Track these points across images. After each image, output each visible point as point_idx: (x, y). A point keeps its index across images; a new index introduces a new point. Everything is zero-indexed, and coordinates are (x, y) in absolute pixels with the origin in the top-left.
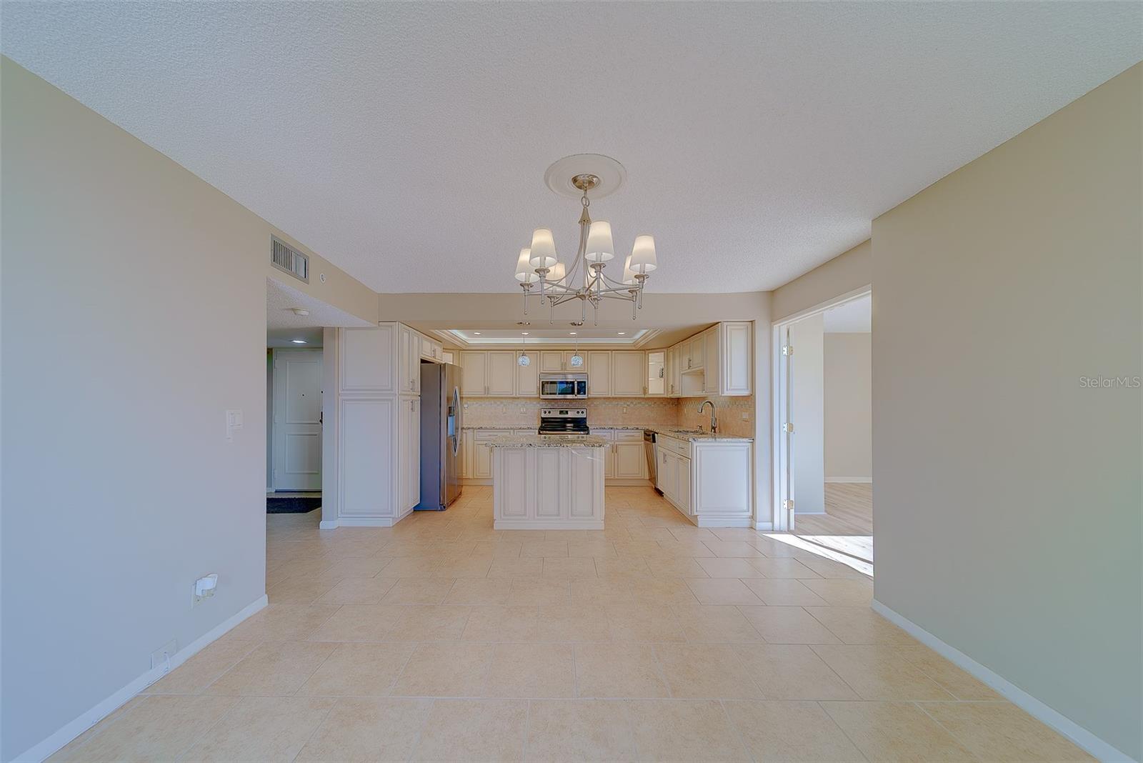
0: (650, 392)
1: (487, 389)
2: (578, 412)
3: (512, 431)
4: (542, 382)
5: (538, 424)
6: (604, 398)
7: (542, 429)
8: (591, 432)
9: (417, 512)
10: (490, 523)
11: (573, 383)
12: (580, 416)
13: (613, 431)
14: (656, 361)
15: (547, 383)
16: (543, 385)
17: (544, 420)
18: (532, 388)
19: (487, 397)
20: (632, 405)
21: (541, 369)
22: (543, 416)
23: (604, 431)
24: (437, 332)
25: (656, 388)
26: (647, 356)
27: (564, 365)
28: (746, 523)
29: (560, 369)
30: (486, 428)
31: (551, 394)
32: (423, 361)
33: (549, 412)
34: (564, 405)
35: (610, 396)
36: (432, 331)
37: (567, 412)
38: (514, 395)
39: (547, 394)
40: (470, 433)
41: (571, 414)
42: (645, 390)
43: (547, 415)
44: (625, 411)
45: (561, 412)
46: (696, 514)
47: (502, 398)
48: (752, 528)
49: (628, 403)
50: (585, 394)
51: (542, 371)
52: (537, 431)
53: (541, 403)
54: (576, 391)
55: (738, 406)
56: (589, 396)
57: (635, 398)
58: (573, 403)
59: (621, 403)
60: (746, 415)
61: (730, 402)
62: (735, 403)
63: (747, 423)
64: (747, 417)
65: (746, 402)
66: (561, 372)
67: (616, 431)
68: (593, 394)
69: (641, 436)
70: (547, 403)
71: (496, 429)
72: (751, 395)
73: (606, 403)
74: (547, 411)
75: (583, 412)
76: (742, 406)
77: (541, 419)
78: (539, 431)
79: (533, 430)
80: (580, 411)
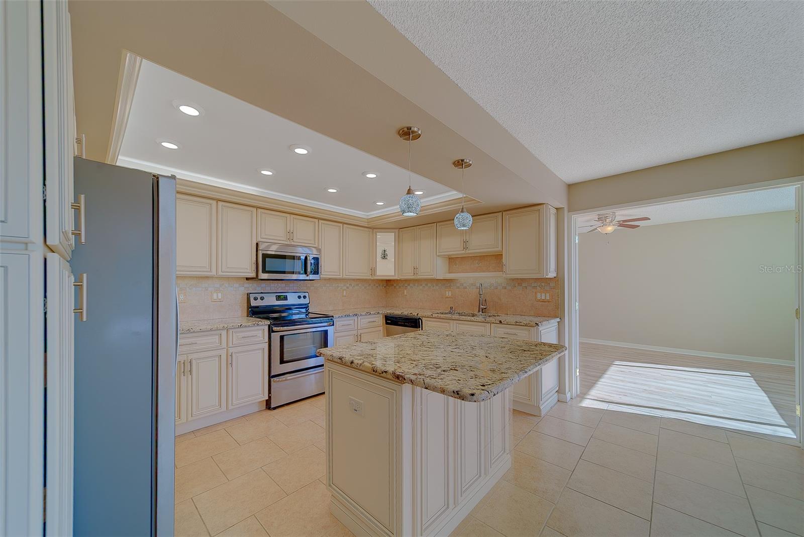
0: (378, 274)
2: (299, 297)
3: (224, 333)
4: (260, 254)
8: (335, 321)
12: (303, 301)
13: (356, 318)
15: (269, 256)
17: (255, 310)
20: (351, 288)
21: (259, 235)
22: (254, 303)
23: (348, 318)
25: (386, 270)
27: (291, 233)
29: (285, 238)
33: (262, 299)
37: (285, 297)
38: (213, 273)
41: (292, 300)
43: (258, 302)
44: (345, 293)
45: (278, 298)
48: (562, 401)
49: (347, 285)
50: (317, 274)
51: (259, 239)
53: (246, 285)
55: (526, 287)
56: (321, 276)
57: (354, 280)
58: (291, 285)
59: (342, 285)
60: (545, 296)
61: (507, 284)
62: (520, 284)
63: (547, 303)
64: (548, 298)
65: (543, 284)
66: (286, 243)
67: (359, 318)
68: (325, 273)
69: (380, 320)
70: (255, 285)
71: (194, 332)
72: (555, 277)
73: (327, 285)
74: (259, 296)
75: (305, 297)
76: (535, 287)
77: (248, 309)
78: (271, 329)
79: (262, 327)
80: (302, 296)
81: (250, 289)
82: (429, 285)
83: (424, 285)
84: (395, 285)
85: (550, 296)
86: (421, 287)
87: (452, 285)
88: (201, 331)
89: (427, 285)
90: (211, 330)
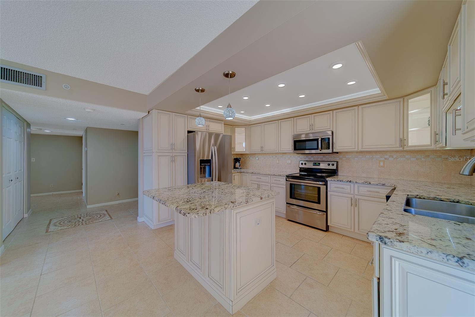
1: (262, 148)
2: (329, 165)
3: (270, 176)
4: (294, 141)
8: (328, 183)
12: (330, 167)
13: (352, 185)
17: (301, 169)
18: (288, 145)
22: (301, 166)
26: (405, 104)
27: (312, 126)
29: (308, 130)
30: (255, 174)
31: (302, 149)
32: (189, 132)
33: (306, 164)
34: (319, 158)
35: (356, 150)
37: (319, 164)
38: (277, 152)
39: (300, 150)
41: (323, 166)
42: (403, 141)
43: (304, 166)
45: (315, 164)
49: (386, 157)
50: (330, 149)
51: (293, 133)
53: (296, 157)
56: (334, 150)
66: (309, 132)
67: (356, 185)
68: (338, 148)
70: (305, 157)
71: (260, 174)
74: (304, 163)
75: (334, 164)
77: (299, 169)
78: (286, 179)
79: (283, 177)
80: (331, 163)
81: (302, 158)
88: (262, 174)
90: (265, 175)
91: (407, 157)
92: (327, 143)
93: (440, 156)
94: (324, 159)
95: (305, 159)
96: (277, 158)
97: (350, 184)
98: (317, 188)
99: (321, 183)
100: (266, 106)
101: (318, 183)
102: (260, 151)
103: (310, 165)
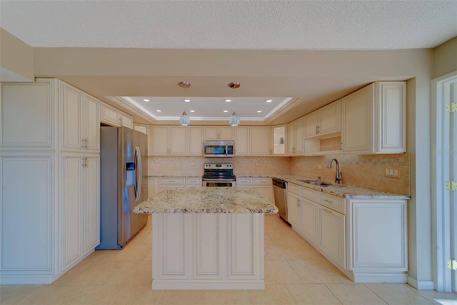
0: (274, 153)
1: (169, 151)
2: (228, 166)
3: (184, 178)
4: (205, 146)
5: (202, 173)
6: (244, 157)
7: (205, 177)
8: (237, 179)
9: (98, 251)
10: (148, 282)
11: (224, 147)
12: (229, 168)
13: (251, 179)
14: (279, 133)
15: (208, 146)
16: (205, 149)
17: (206, 171)
18: (197, 149)
19: (169, 156)
20: (261, 161)
21: (204, 138)
22: (206, 168)
23: (245, 178)
24: (112, 99)
26: (272, 130)
27: (219, 135)
28: (402, 278)
29: (216, 138)
30: (167, 177)
31: (211, 154)
32: (102, 125)
33: (210, 166)
34: (219, 161)
35: (248, 155)
36: (106, 97)
37: (221, 165)
38: (187, 155)
39: (209, 154)
40: (156, 180)
41: (224, 167)
42: (271, 151)
43: (208, 168)
44: (257, 164)
45: (217, 166)
46: (352, 269)
47: (180, 156)
48: (408, 283)
49: (259, 160)
50: (233, 154)
51: (204, 139)
52: (201, 179)
53: (204, 160)
54: (227, 152)
55: (376, 163)
56: (235, 155)
57: (264, 157)
58: (225, 160)
59: (255, 160)
60: (394, 172)
61: (359, 160)
62: (370, 160)
63: (395, 180)
64: (396, 174)
65: (392, 160)
66: (217, 140)
67: (254, 179)
68: (238, 154)
69: (270, 182)
70: (208, 160)
71: (174, 177)
72: (404, 153)
73: (245, 160)
74: (208, 165)
75: (231, 166)
76: (383, 163)
77: (204, 170)
78: (203, 179)
79: (199, 178)
80: (229, 165)
81: (206, 161)
82: (310, 160)
83: (307, 160)
84: (293, 160)
85: (398, 172)
86: (305, 162)
87: (322, 160)
88: (176, 177)
89: (308, 160)
90: (180, 177)
91: (268, 160)
92: (231, 150)
93: (280, 160)
94: (223, 162)
95: (208, 161)
96: (181, 161)
97: (250, 178)
98: (229, 184)
99: (231, 180)
100: (191, 111)
101: (229, 180)
102: (167, 153)
103: (213, 167)
